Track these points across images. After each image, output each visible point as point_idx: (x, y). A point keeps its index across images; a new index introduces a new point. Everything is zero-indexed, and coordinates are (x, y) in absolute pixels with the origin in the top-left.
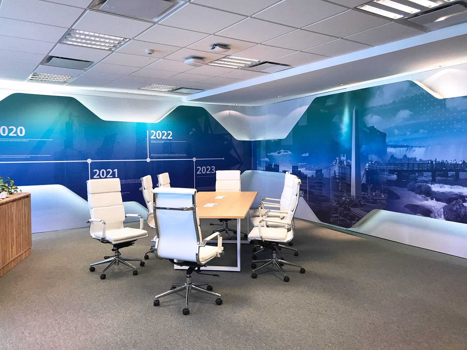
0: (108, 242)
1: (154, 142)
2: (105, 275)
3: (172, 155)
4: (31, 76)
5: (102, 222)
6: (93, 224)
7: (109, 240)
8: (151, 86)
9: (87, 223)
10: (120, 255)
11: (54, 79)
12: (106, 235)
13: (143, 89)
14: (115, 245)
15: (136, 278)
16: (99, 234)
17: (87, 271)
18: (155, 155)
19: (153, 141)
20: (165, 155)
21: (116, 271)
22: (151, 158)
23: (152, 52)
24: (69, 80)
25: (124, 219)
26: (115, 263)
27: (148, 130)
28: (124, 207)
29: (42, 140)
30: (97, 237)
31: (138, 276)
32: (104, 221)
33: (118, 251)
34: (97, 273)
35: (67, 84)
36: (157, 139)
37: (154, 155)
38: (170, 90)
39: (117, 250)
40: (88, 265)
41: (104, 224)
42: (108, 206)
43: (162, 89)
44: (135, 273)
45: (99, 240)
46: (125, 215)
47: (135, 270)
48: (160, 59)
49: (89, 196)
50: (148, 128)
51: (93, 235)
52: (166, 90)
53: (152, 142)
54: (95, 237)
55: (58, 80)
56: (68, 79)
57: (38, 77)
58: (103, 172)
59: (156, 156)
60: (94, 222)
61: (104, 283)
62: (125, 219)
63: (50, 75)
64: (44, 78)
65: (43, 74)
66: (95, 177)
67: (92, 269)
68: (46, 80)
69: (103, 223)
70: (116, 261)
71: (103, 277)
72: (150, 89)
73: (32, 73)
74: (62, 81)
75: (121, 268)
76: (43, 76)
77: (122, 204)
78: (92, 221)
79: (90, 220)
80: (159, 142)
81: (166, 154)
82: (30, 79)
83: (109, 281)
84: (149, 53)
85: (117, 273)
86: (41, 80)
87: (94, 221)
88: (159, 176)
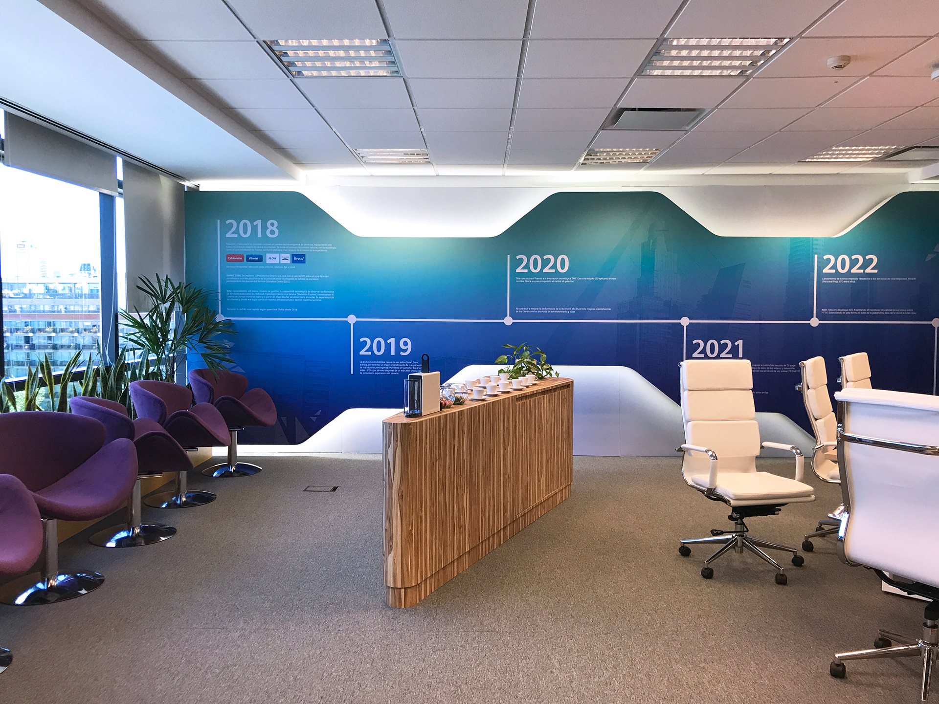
0: (720, 498)
1: (831, 280)
2: (712, 570)
3: (876, 311)
4: (583, 158)
5: (710, 453)
6: (690, 455)
7: (723, 495)
8: (830, 153)
9: (678, 451)
10: (746, 531)
11: (625, 158)
12: (717, 483)
13: (810, 160)
14: (735, 509)
15: (782, 592)
16: (703, 479)
17: (673, 552)
18: (831, 311)
19: (828, 279)
20: (857, 312)
21: (737, 564)
22: (820, 317)
23: (845, 62)
24: (652, 157)
25: (757, 452)
26: (733, 547)
27: (816, 254)
28: (758, 426)
29: (597, 278)
30: (697, 484)
31: (786, 587)
32: (714, 452)
33: (743, 521)
34: (694, 561)
35: (648, 165)
36: (837, 274)
37: (828, 311)
38: (880, 156)
39: (739, 520)
40: (676, 540)
41: (713, 458)
42: (723, 419)
43: (858, 156)
44: (781, 580)
45: (703, 492)
46: (761, 444)
47: (781, 573)
48: (864, 77)
49: (684, 395)
50: (816, 249)
51: (690, 478)
52: (868, 157)
53: (825, 280)
54: (692, 484)
55: (632, 160)
56: (651, 155)
57: (596, 158)
58: (712, 345)
59: (833, 313)
60: (692, 451)
61: (710, 588)
62: (761, 452)
63: (617, 150)
64: (606, 159)
65: (605, 150)
66: (694, 355)
67: (685, 551)
68: (609, 162)
69: (712, 456)
70: (737, 542)
71: (708, 574)
72: (828, 158)
73: (585, 151)
74: (638, 161)
75: (747, 560)
76: (605, 154)
77: (755, 418)
78: (688, 449)
79: (683, 446)
80: (843, 280)
81: (859, 310)
82: (582, 164)
83: (720, 585)
84: (836, 67)
85: (738, 570)
86: (601, 163)
87: (692, 449)
88: (843, 359)
